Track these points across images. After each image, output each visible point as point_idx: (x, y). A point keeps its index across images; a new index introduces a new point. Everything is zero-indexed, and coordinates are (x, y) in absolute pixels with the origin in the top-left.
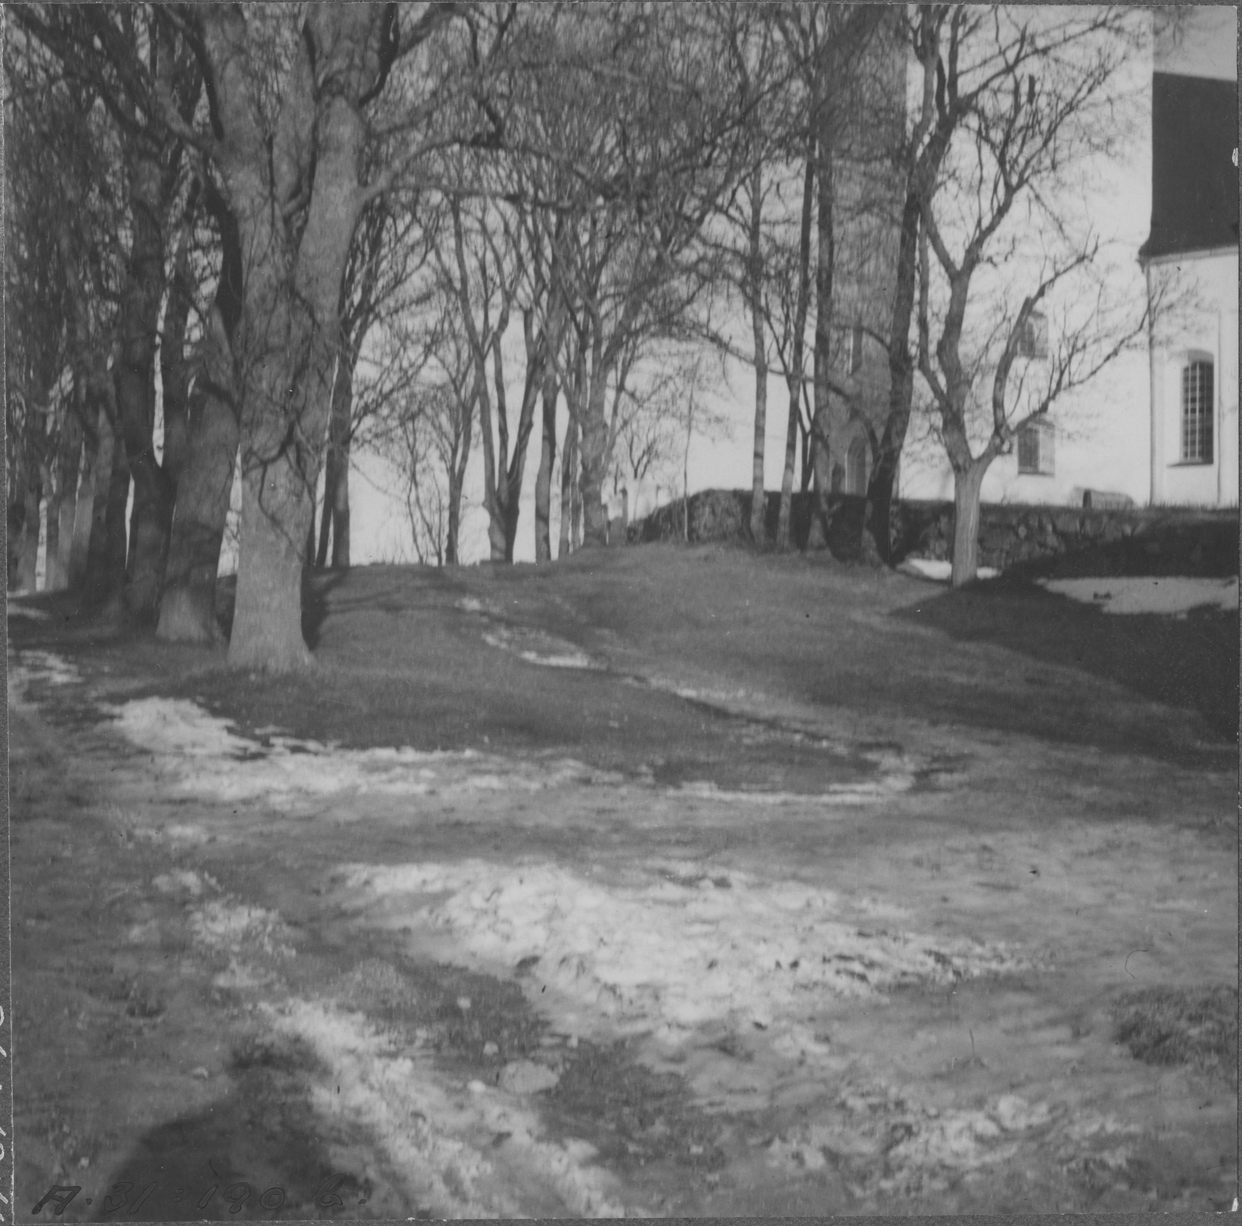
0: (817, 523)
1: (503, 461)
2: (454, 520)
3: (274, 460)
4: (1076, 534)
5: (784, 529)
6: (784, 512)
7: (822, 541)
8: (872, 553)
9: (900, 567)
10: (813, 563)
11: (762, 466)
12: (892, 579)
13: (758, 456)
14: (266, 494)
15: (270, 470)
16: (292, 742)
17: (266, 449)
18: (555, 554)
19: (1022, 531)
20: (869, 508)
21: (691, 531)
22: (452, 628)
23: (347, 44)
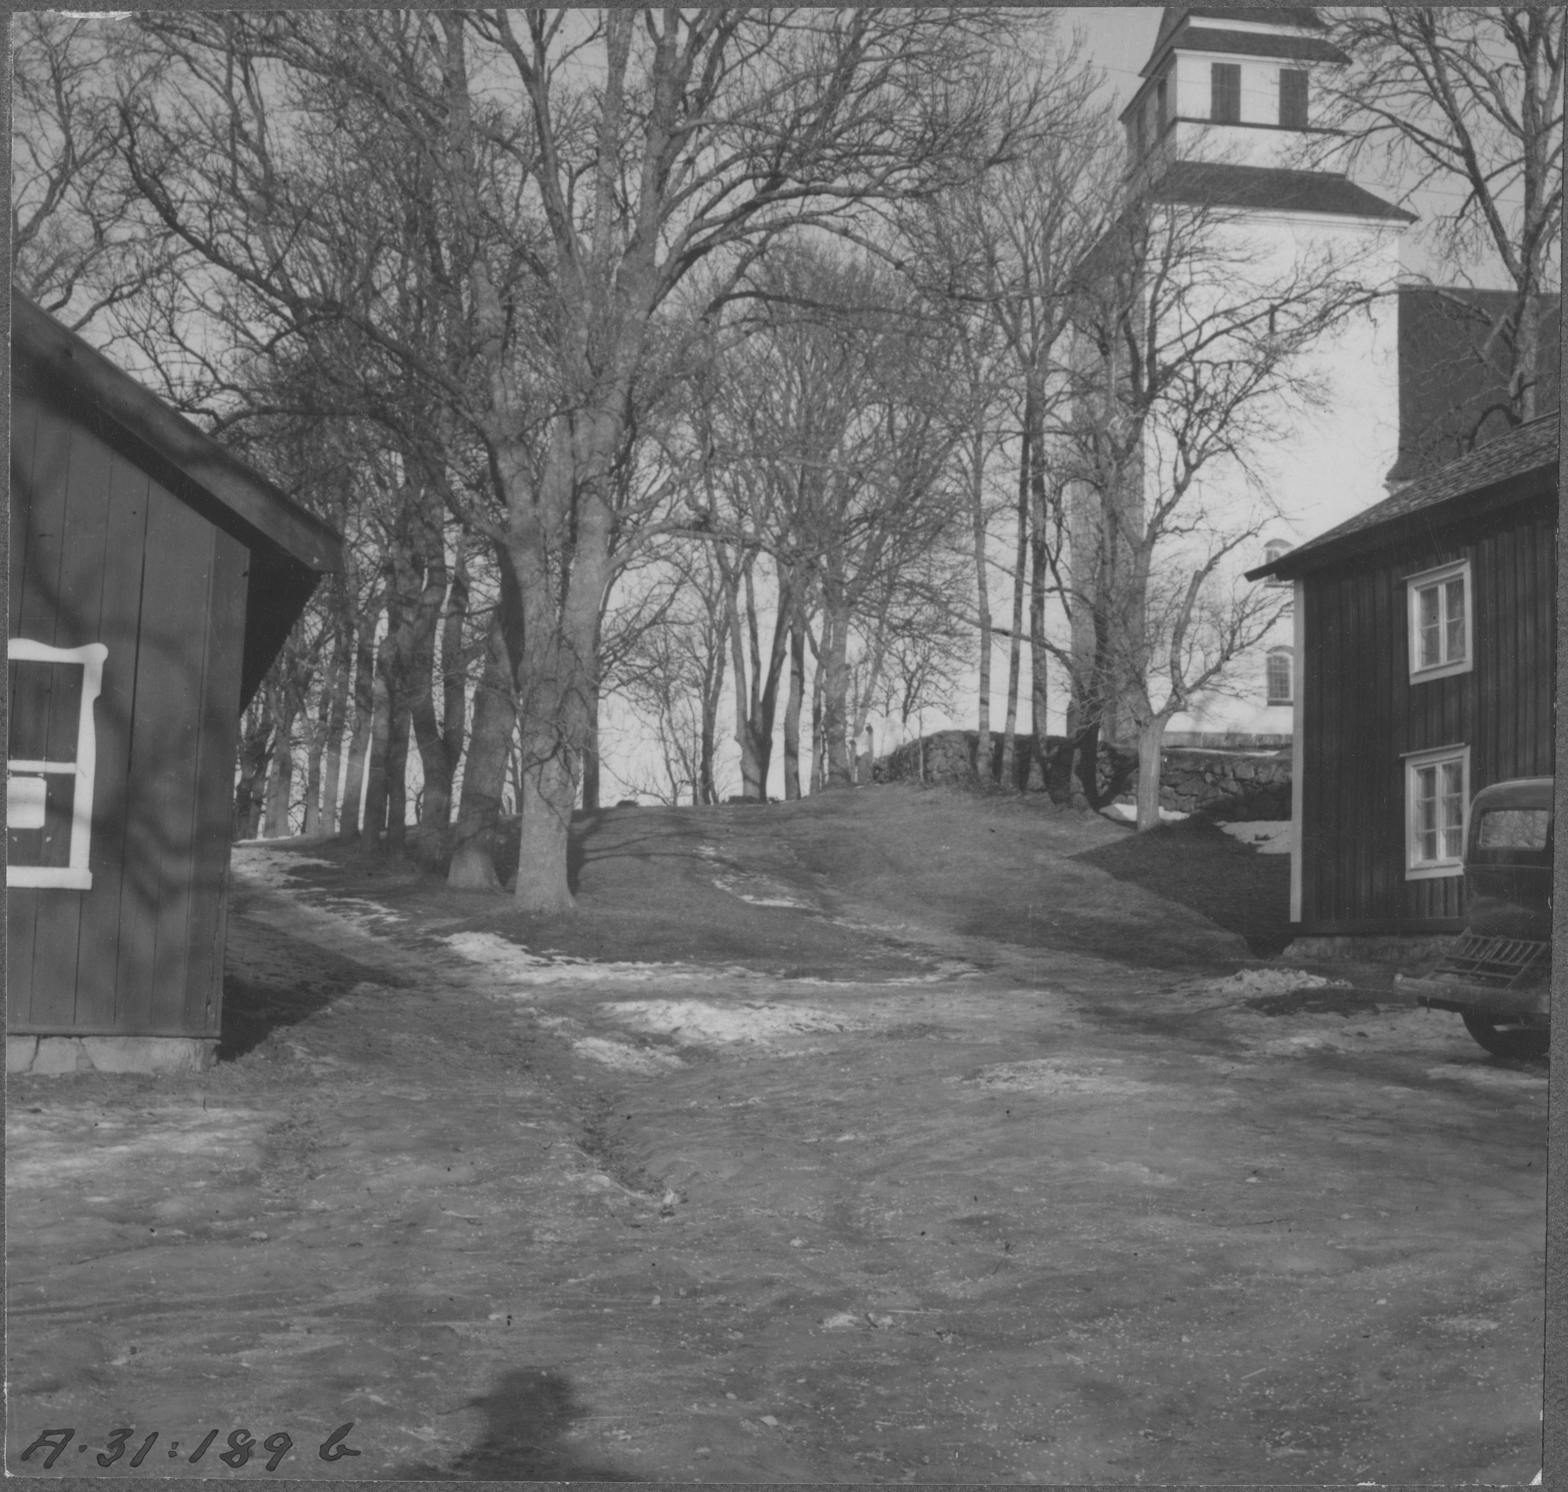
0: (1036, 767)
1: (755, 690)
2: (708, 750)
3: (547, 760)
4: (1252, 780)
5: (1006, 772)
6: (1008, 757)
7: (1041, 784)
8: (1080, 798)
9: (1104, 810)
10: (1028, 805)
11: (987, 711)
12: (1094, 821)
13: (984, 702)
14: (542, 784)
15: (546, 766)
16: (566, 958)
17: (542, 752)
18: (805, 788)
19: (1209, 778)
20: (1077, 754)
21: (927, 772)
22: (688, 875)
23: (600, 457)
